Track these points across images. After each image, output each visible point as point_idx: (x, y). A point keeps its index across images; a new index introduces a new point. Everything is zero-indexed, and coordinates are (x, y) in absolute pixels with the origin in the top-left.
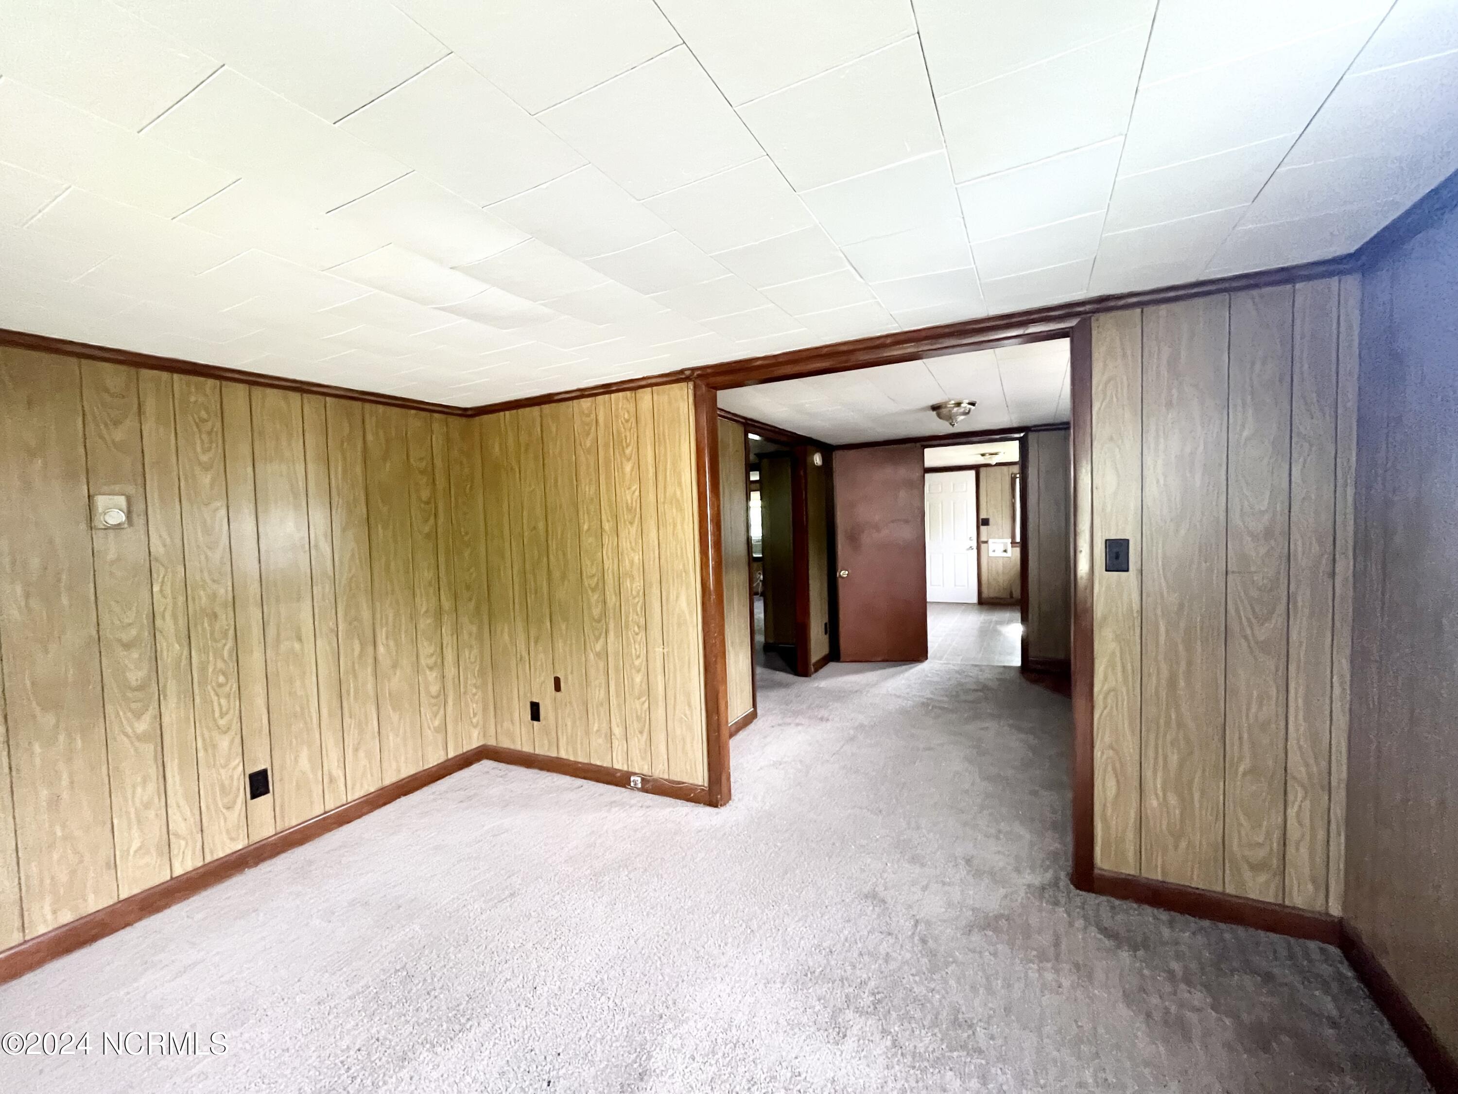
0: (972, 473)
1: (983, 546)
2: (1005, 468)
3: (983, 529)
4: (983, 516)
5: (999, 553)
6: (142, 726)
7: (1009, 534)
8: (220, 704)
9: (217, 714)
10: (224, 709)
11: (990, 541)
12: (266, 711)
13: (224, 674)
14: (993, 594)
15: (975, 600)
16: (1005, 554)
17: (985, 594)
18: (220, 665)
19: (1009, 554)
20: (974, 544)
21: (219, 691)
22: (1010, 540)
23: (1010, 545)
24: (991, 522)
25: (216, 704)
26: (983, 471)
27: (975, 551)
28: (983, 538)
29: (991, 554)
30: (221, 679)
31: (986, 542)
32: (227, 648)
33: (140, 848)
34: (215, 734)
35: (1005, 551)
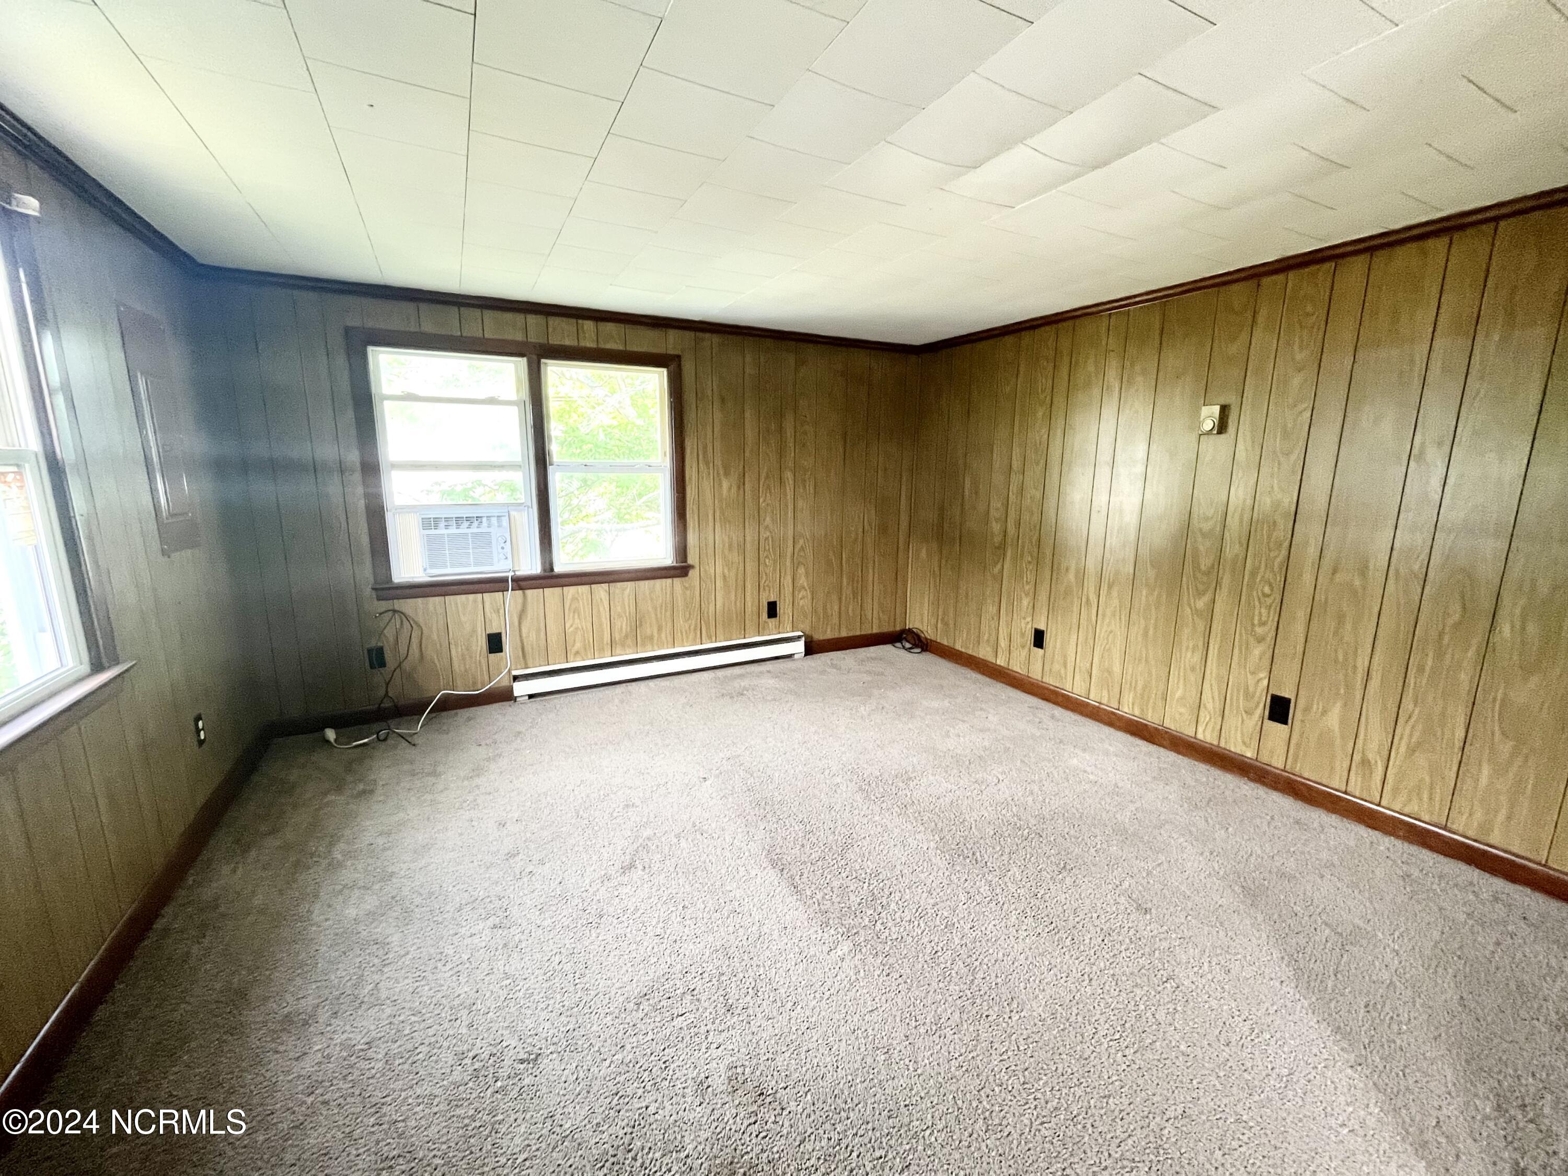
6: (1201, 604)
8: (1260, 613)
9: (1256, 622)
10: (1264, 619)
12: (1303, 640)
13: (1271, 585)
18: (1269, 575)
21: (1262, 600)
25: (1257, 612)
30: (1267, 590)
32: (1278, 560)
33: (1182, 698)
34: (1251, 639)
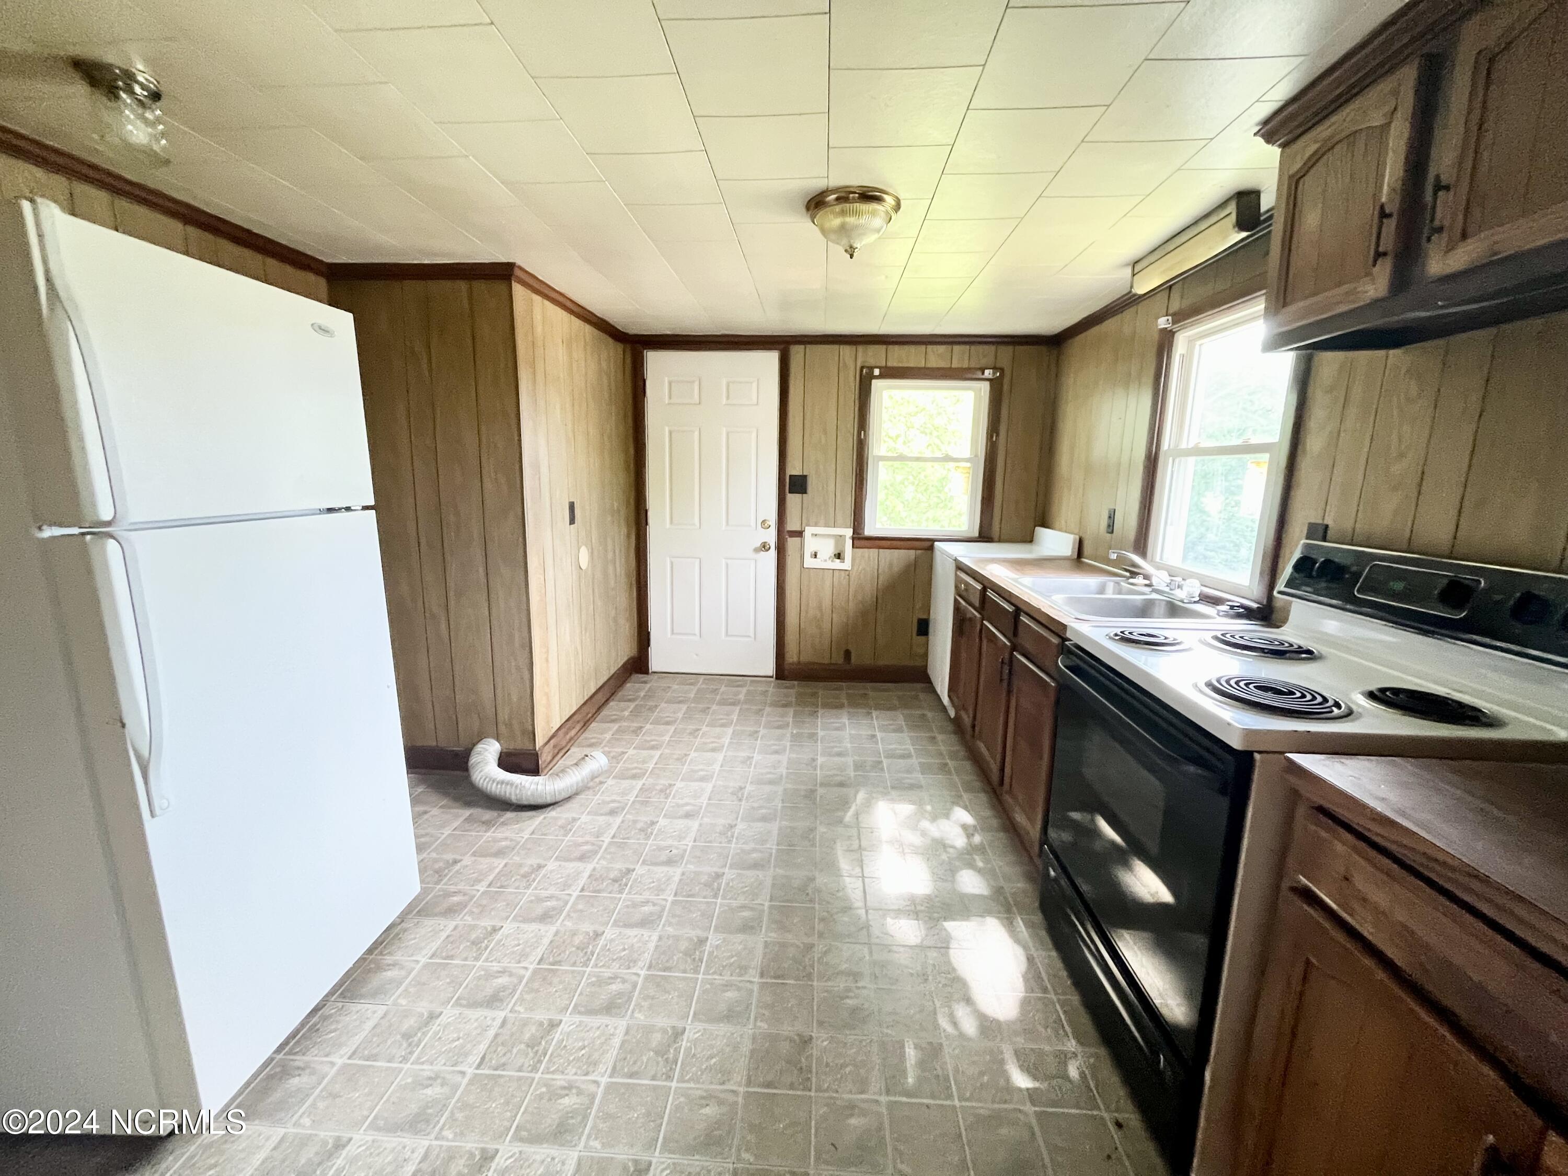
0: (771, 359)
1: (792, 543)
2: (846, 351)
3: (793, 500)
4: (794, 469)
5: (825, 561)
7: (850, 519)
11: (809, 531)
14: (807, 657)
15: (769, 668)
16: (837, 564)
17: (792, 656)
19: (847, 565)
20: (771, 536)
22: (849, 532)
23: (849, 543)
24: (812, 484)
26: (797, 352)
27: (773, 553)
28: (792, 524)
29: (809, 562)
31: (800, 534)
35: (839, 556)
